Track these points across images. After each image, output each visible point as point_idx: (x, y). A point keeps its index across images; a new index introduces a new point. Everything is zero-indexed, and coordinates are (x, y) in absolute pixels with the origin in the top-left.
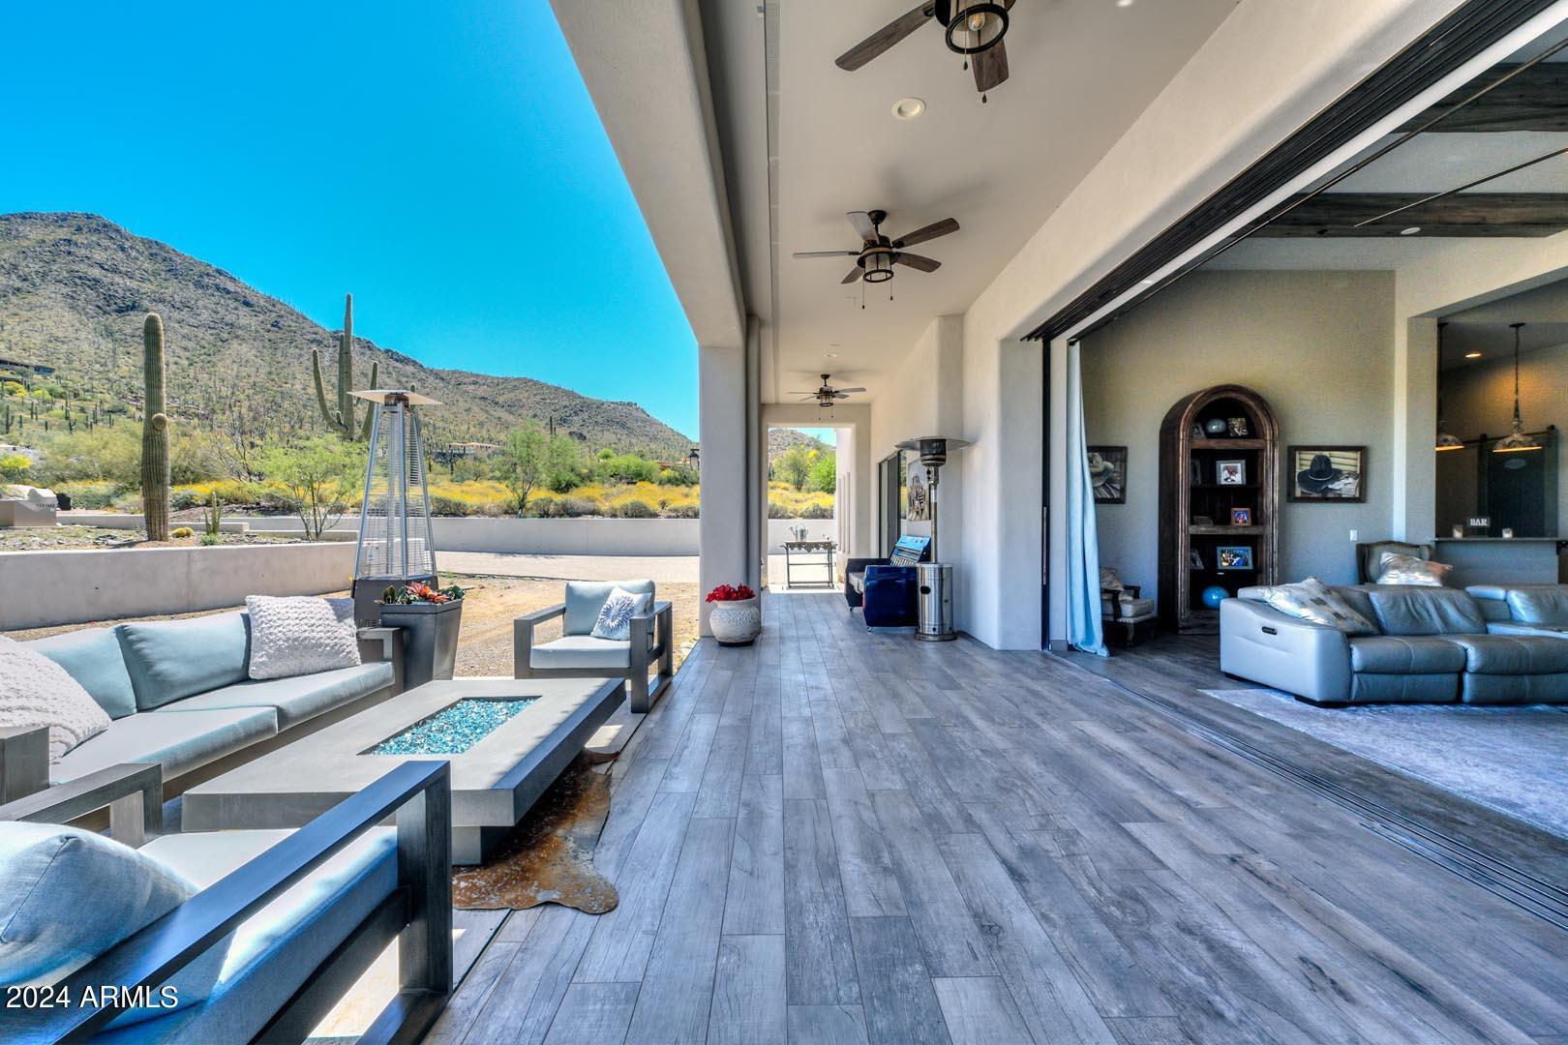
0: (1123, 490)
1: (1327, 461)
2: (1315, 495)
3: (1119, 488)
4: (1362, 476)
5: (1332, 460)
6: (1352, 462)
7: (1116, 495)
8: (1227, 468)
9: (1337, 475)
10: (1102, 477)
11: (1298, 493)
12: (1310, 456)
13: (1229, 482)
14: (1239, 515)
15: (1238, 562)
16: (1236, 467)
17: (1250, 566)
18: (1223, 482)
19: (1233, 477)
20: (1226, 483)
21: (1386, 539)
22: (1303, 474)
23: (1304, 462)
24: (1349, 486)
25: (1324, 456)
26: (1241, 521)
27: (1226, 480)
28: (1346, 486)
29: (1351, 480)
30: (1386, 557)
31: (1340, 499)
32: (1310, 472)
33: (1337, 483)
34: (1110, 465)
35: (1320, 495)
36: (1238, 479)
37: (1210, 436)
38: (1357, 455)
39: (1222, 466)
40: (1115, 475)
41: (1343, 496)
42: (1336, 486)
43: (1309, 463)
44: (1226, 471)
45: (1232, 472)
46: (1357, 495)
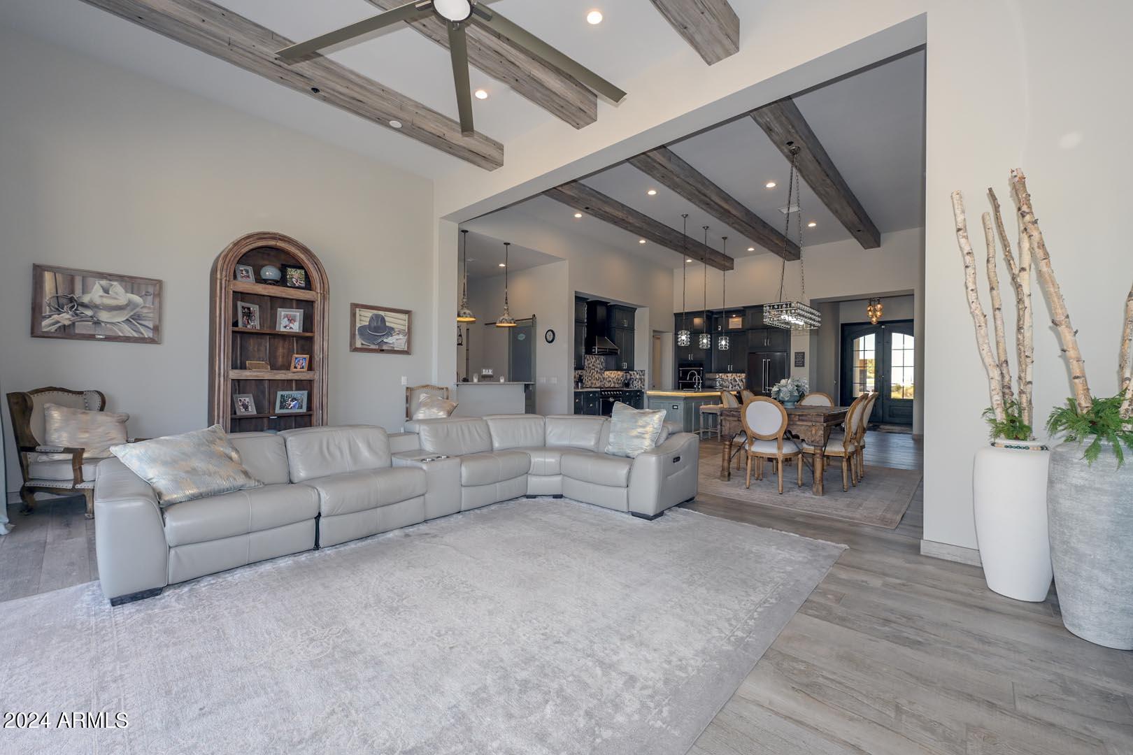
0: (156, 329)
1: (383, 320)
2: (373, 347)
3: (151, 326)
4: (409, 333)
5: (386, 319)
6: (402, 322)
7: (148, 334)
8: (286, 316)
9: (390, 332)
10: (126, 312)
11: (358, 344)
12: (369, 314)
13: (288, 330)
14: (299, 361)
15: (294, 406)
16: (295, 316)
17: (304, 410)
18: (282, 329)
19: (291, 325)
20: (285, 330)
21: (424, 383)
22: (362, 328)
23: (363, 318)
24: (399, 341)
25: (380, 315)
26: (299, 367)
27: (285, 327)
28: (396, 341)
29: (401, 336)
30: (423, 397)
31: (393, 351)
32: (369, 327)
33: (390, 338)
34: (136, 298)
35: (377, 347)
36: (296, 327)
37: (260, 280)
38: (405, 317)
39: (283, 313)
40: (145, 311)
41: (395, 349)
42: (389, 340)
43: (368, 319)
44: (286, 319)
45: (291, 320)
46: (406, 349)
